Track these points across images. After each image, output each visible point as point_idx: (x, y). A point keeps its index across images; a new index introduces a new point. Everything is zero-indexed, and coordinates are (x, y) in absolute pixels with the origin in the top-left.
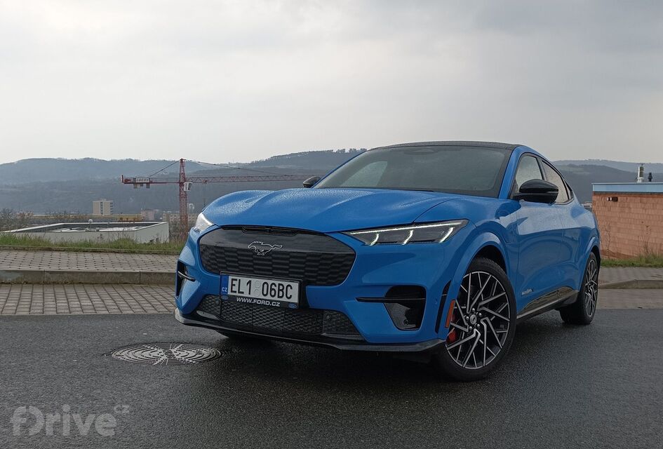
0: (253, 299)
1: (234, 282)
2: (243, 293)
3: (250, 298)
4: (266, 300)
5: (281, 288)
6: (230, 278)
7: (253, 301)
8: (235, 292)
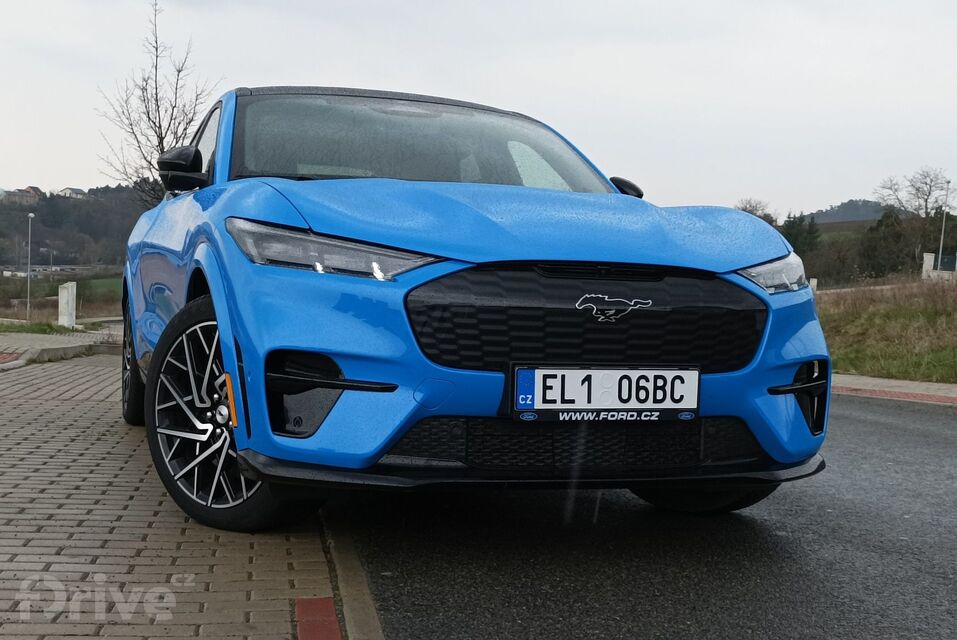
0: (598, 412)
1: (550, 382)
2: (572, 402)
3: (592, 411)
4: (627, 411)
5: (660, 383)
6: (539, 374)
7: (598, 415)
8: (554, 402)
